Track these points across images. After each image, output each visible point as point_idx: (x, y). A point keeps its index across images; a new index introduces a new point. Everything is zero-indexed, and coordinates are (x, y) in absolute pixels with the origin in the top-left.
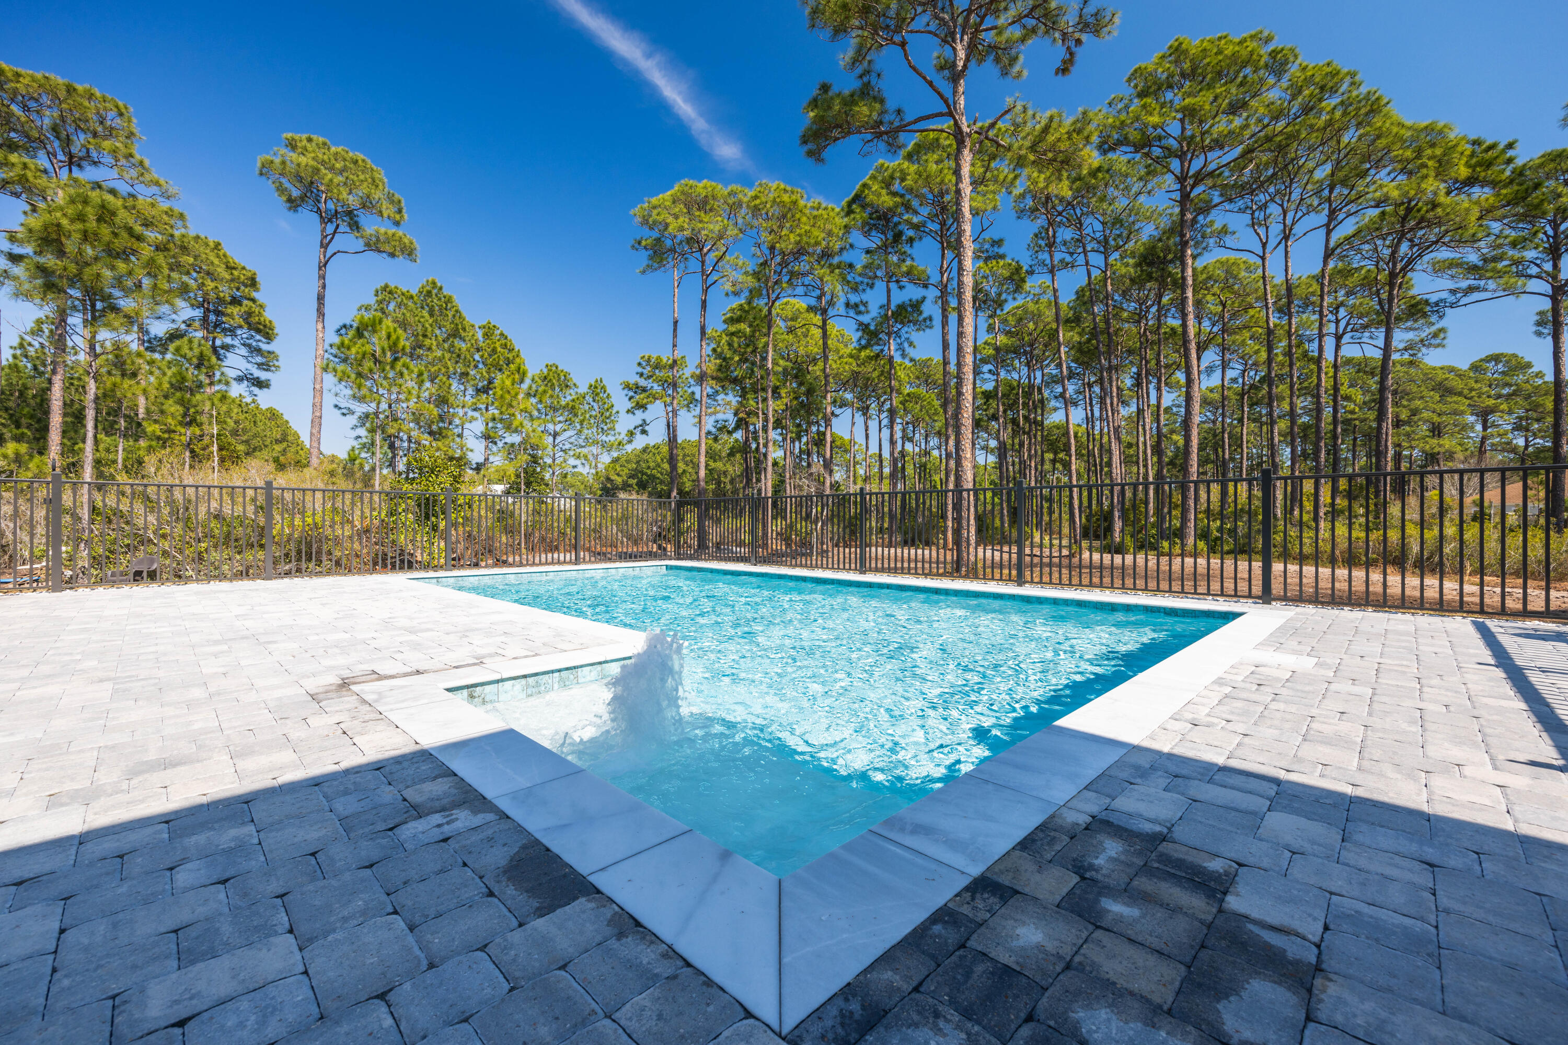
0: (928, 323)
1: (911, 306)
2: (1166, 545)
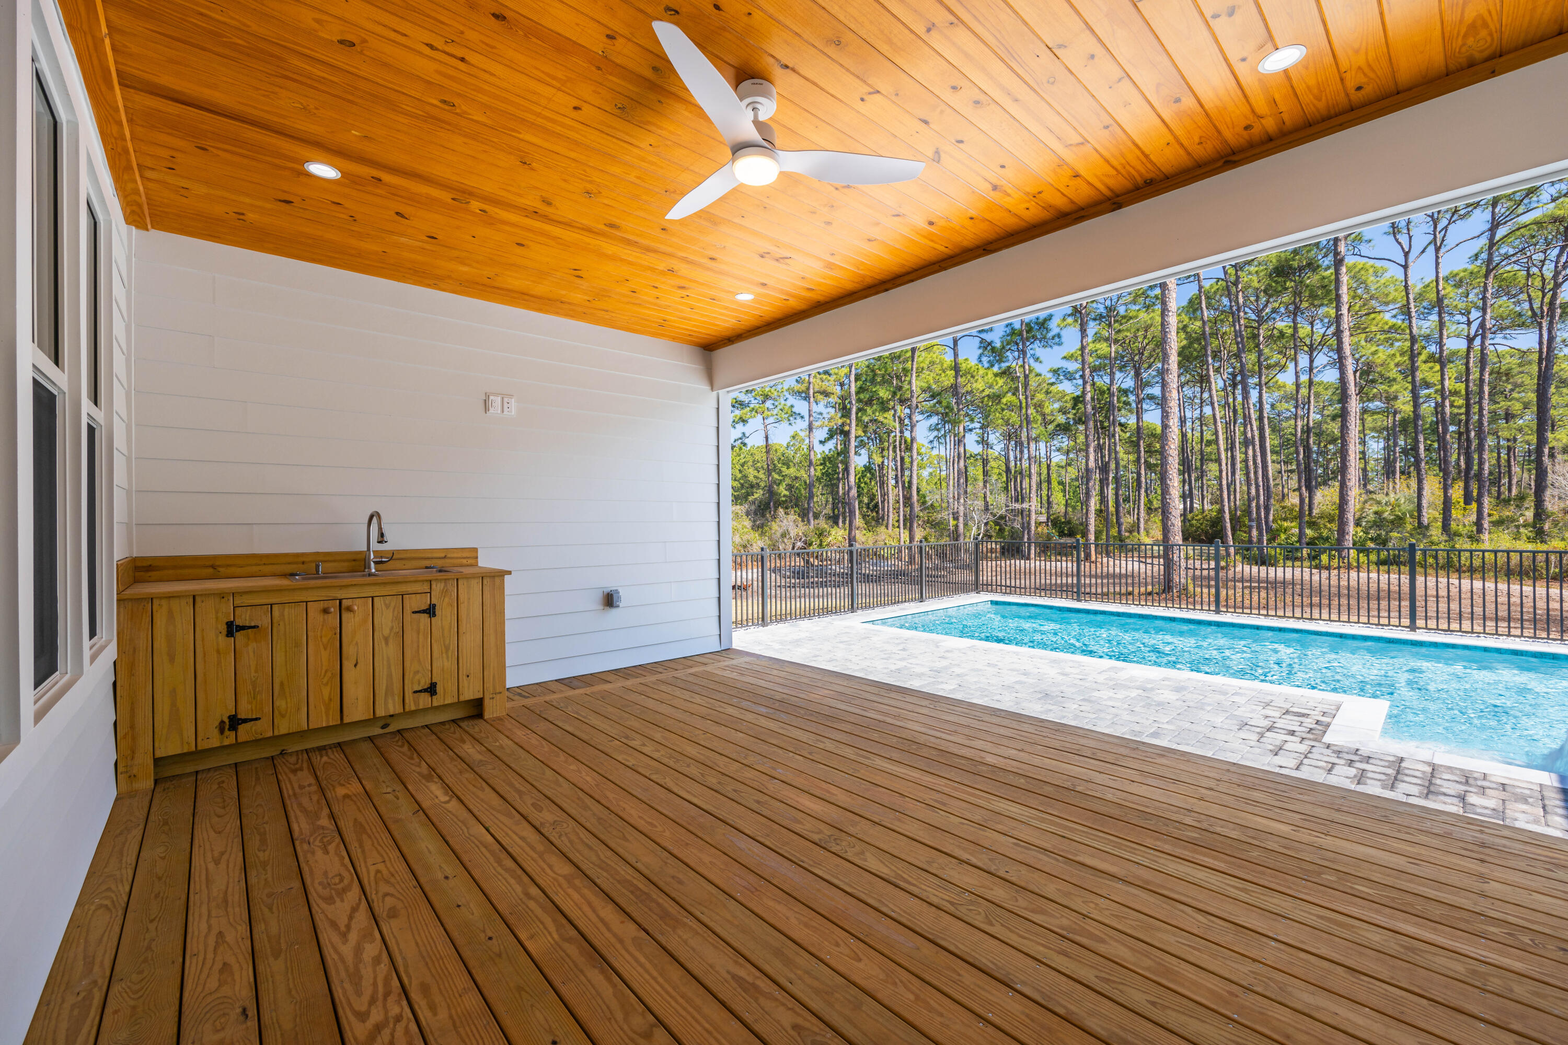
0: (1057, 340)
1: (1036, 323)
2: (1324, 558)
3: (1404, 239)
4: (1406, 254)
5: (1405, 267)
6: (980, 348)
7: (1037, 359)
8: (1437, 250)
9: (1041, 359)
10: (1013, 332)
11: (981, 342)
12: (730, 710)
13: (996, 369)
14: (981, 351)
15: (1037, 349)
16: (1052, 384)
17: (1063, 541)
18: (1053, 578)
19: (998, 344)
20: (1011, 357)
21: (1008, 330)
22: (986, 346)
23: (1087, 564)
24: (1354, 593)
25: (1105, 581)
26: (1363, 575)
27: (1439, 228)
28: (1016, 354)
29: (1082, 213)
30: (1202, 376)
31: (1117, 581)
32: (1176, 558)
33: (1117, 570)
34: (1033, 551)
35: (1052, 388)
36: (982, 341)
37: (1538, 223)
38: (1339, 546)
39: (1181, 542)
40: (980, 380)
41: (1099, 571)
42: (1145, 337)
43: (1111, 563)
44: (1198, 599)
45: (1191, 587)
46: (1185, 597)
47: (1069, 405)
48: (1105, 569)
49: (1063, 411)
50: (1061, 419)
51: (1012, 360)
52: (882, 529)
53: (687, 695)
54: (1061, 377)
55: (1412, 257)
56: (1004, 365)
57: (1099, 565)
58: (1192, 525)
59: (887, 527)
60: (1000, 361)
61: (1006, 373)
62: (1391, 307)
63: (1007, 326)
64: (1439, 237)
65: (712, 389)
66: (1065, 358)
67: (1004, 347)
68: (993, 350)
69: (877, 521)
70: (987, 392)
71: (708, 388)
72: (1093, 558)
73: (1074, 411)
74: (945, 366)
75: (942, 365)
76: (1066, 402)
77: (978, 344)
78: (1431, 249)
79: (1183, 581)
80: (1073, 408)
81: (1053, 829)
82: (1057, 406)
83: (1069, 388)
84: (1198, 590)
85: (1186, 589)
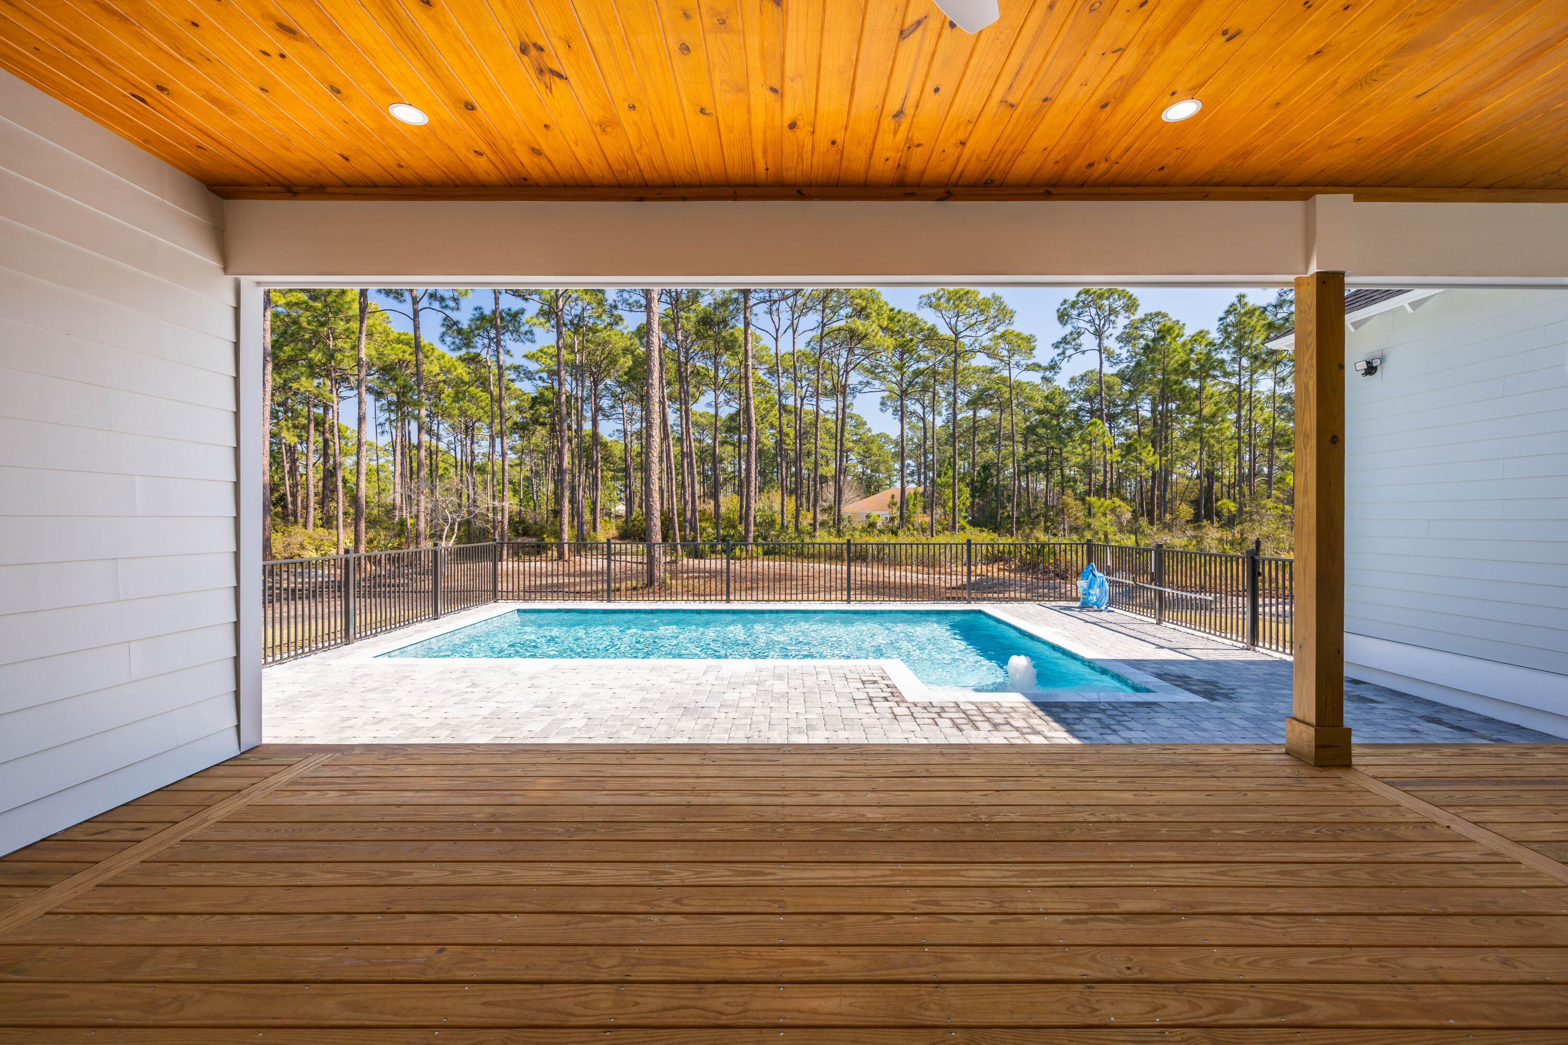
0: (527, 336)
1: (508, 314)
2: (738, 552)
3: (776, 319)
4: (777, 330)
5: (776, 339)
6: (443, 325)
7: (508, 352)
8: (794, 332)
9: (512, 353)
10: (482, 318)
11: (445, 320)
12: (424, 874)
13: (463, 352)
14: (444, 329)
15: (508, 341)
16: (513, 381)
17: (520, 540)
18: (533, 579)
19: (465, 325)
20: (479, 345)
21: (477, 313)
22: (450, 325)
23: (561, 563)
24: (766, 577)
25: (583, 579)
26: (760, 563)
27: (796, 316)
28: (486, 341)
29: (915, 190)
30: (642, 396)
31: (594, 578)
32: (657, 555)
33: (589, 568)
34: (505, 552)
35: (511, 385)
36: (447, 318)
37: (839, 329)
38: (744, 540)
39: (660, 541)
40: (435, 362)
41: (572, 570)
42: (602, 353)
43: (583, 561)
44: (674, 590)
45: (668, 581)
46: (665, 591)
47: (526, 405)
48: (577, 568)
49: (519, 409)
50: (517, 418)
51: (480, 346)
52: (299, 529)
53: (280, 875)
54: (522, 375)
55: (780, 332)
56: (472, 351)
57: (572, 564)
58: (634, 525)
59: (305, 526)
60: (468, 345)
61: (473, 360)
62: (763, 367)
63: (476, 309)
64: (796, 322)
65: (225, 270)
66: (526, 356)
67: (472, 331)
68: (460, 331)
69: (285, 517)
70: (441, 377)
71: (213, 264)
72: (567, 558)
73: (532, 412)
74: (391, 337)
75: (388, 335)
76: (523, 400)
77: (440, 322)
78: (790, 331)
79: (662, 574)
80: (531, 408)
81: (1050, 881)
82: (513, 403)
83: (529, 388)
84: (674, 582)
85: (665, 582)
